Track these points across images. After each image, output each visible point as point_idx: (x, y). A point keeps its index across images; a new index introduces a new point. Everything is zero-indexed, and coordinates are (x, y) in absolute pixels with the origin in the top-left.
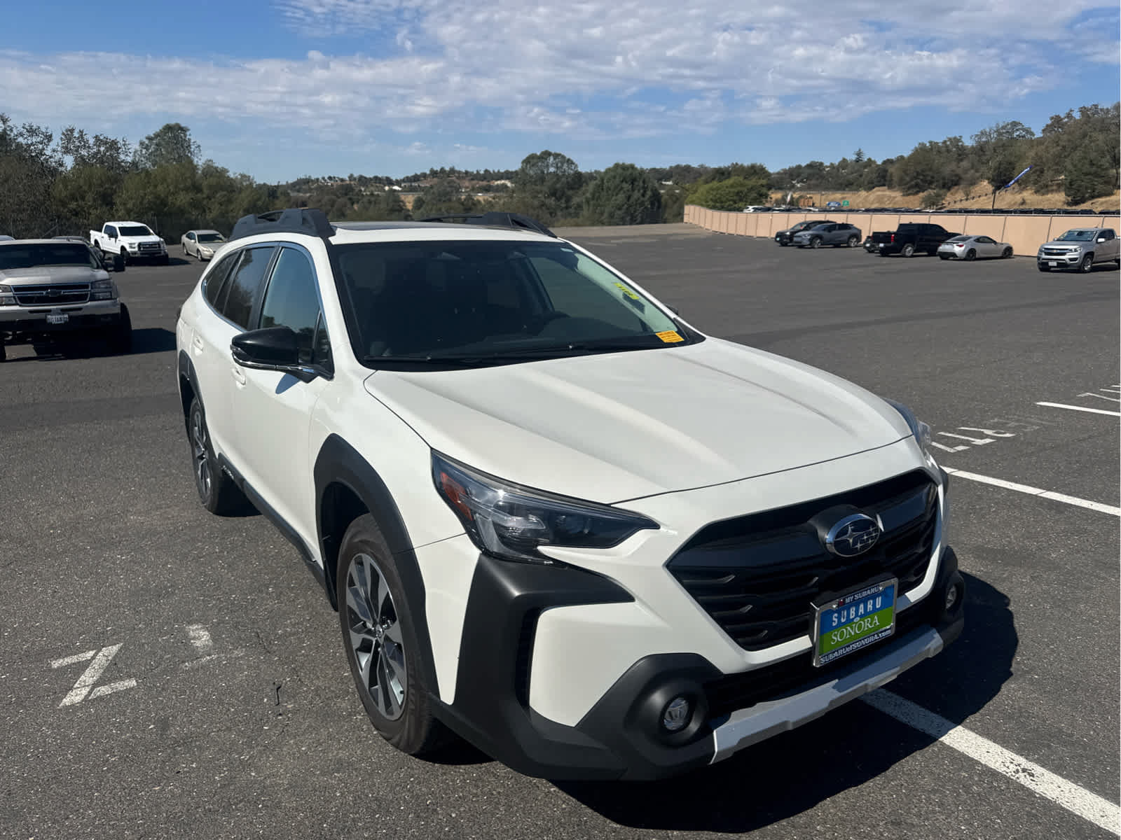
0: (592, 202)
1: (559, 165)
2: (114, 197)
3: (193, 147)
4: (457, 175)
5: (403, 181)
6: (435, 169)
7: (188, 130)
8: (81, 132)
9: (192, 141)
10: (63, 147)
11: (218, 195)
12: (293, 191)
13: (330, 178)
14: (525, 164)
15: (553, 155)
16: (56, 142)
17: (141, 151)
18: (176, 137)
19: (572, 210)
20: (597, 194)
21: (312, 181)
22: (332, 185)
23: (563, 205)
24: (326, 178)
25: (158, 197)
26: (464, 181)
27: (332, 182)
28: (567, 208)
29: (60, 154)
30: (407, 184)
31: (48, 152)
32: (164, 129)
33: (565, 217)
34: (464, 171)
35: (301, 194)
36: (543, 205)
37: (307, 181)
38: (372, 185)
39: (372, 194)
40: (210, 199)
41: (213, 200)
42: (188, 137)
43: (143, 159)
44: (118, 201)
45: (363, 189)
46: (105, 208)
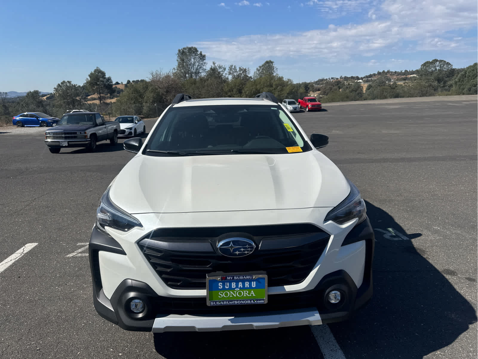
0: (458, 83)
1: (442, 65)
2: (242, 90)
3: (275, 69)
4: (390, 73)
5: (364, 77)
6: (380, 71)
7: (274, 62)
8: (235, 66)
9: (275, 67)
10: (229, 72)
11: (279, 88)
12: (316, 84)
13: (332, 78)
14: (422, 66)
15: (439, 61)
16: (227, 71)
17: (257, 72)
18: (269, 66)
19: (447, 88)
20: (462, 79)
21: (324, 80)
22: (332, 81)
23: (442, 85)
24: (330, 78)
25: (256, 89)
26: (393, 76)
27: (333, 80)
28: (444, 86)
29: (228, 75)
30: (366, 79)
31: (224, 75)
32: (265, 63)
33: (442, 91)
34: (394, 71)
35: (319, 86)
36: (430, 85)
37: (322, 80)
38: (350, 80)
39: (349, 84)
40: (275, 90)
41: (276, 90)
42: (273, 65)
43: (257, 75)
44: (243, 92)
45: (345, 82)
46: (239, 94)
